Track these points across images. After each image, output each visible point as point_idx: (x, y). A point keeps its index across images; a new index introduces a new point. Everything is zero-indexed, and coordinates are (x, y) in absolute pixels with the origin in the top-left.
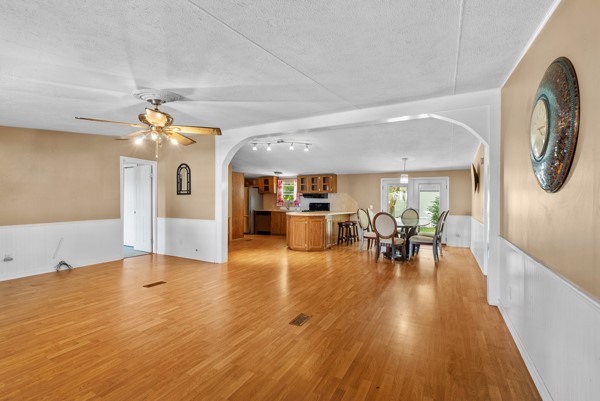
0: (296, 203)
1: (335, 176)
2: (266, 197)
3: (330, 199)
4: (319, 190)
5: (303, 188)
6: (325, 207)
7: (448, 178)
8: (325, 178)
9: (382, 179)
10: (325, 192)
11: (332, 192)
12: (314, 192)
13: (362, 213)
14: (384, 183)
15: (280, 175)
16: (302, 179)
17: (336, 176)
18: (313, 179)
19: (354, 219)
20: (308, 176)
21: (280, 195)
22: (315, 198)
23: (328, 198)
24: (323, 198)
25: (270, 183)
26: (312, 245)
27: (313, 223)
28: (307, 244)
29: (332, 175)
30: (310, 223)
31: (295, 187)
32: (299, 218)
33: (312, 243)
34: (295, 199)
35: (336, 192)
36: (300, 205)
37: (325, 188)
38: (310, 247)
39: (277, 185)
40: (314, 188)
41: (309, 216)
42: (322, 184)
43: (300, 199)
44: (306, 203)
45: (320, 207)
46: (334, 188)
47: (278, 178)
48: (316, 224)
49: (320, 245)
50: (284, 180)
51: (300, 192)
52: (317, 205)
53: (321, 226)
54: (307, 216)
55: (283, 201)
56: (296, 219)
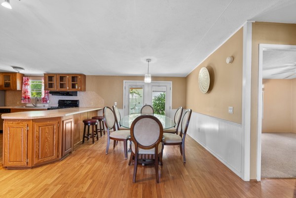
0: (44, 100)
2: (8, 94)
3: (80, 97)
4: (68, 88)
5: (51, 85)
6: (75, 104)
7: (171, 82)
8: (74, 77)
9: (124, 81)
10: (73, 90)
11: (81, 90)
12: (63, 90)
13: (107, 111)
14: (127, 84)
15: (22, 71)
16: (49, 78)
17: (85, 76)
18: (62, 77)
19: (100, 114)
20: (56, 74)
21: (26, 92)
22: (64, 95)
23: (77, 95)
24: (72, 95)
25: (11, 80)
26: (40, 158)
27: (40, 128)
28: (31, 158)
29: (81, 75)
30: (36, 128)
31: (43, 84)
32: (16, 123)
33: (40, 156)
34: (43, 96)
35: (85, 90)
36: (48, 102)
37: (73, 86)
38: (36, 161)
39: (22, 82)
40: (62, 86)
41: (32, 120)
42: (71, 83)
43: (48, 96)
44: (54, 100)
45: (70, 104)
46: (83, 87)
47: (23, 75)
48: (47, 129)
49: (53, 155)
50: (31, 78)
51: (47, 90)
52: (66, 102)
53: (55, 131)
54: (30, 119)
55: (29, 98)
56: (12, 123)
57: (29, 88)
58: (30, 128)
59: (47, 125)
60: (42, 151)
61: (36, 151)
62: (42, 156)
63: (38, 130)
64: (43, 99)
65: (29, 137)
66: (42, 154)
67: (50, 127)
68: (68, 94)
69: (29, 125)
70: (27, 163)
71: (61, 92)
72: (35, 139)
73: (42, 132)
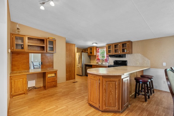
1: (131, 42)
3: (128, 58)
4: (120, 52)
5: (109, 51)
6: (124, 63)
8: (124, 44)
10: (123, 53)
11: (129, 53)
12: (116, 53)
16: (109, 47)
18: (116, 45)
20: (112, 44)
21: (98, 56)
22: (117, 57)
23: (126, 57)
24: (123, 57)
25: (92, 50)
26: (107, 106)
27: (107, 82)
28: (101, 104)
29: (129, 42)
30: (104, 83)
31: (106, 51)
32: (94, 76)
33: (107, 104)
34: (105, 58)
35: (132, 53)
36: (108, 61)
37: (123, 50)
38: (104, 108)
39: (96, 51)
40: (116, 51)
41: (102, 76)
42: (122, 48)
43: (108, 58)
44: (111, 61)
45: (121, 63)
46: (130, 50)
47: (97, 47)
48: (111, 84)
49: (115, 107)
50: (100, 48)
51: (108, 54)
52: (118, 62)
53: (117, 87)
54: (101, 75)
55: (99, 59)
56: (92, 76)
57: (99, 54)
58: (101, 82)
59: (111, 81)
60: (108, 101)
61: (104, 100)
62: (108, 105)
63: (105, 84)
64: (106, 60)
65: (100, 88)
66: (108, 103)
67: (113, 83)
68: (120, 56)
69: (100, 79)
70: (99, 106)
71: (116, 55)
72: (104, 91)
73: (108, 86)
